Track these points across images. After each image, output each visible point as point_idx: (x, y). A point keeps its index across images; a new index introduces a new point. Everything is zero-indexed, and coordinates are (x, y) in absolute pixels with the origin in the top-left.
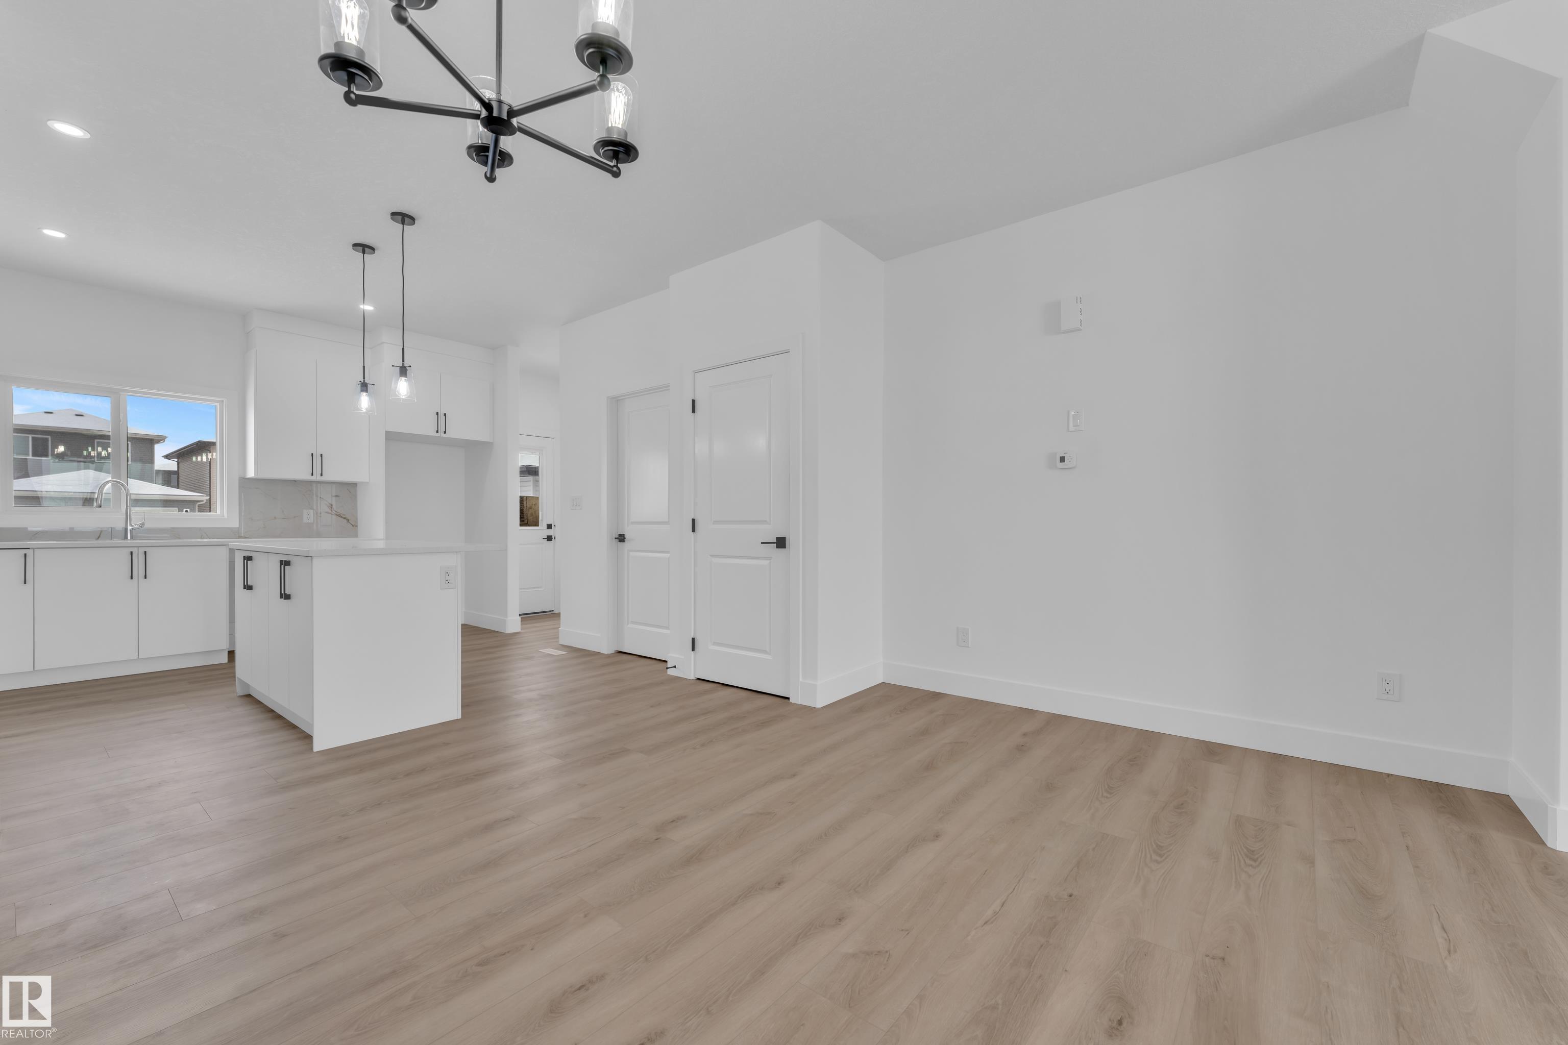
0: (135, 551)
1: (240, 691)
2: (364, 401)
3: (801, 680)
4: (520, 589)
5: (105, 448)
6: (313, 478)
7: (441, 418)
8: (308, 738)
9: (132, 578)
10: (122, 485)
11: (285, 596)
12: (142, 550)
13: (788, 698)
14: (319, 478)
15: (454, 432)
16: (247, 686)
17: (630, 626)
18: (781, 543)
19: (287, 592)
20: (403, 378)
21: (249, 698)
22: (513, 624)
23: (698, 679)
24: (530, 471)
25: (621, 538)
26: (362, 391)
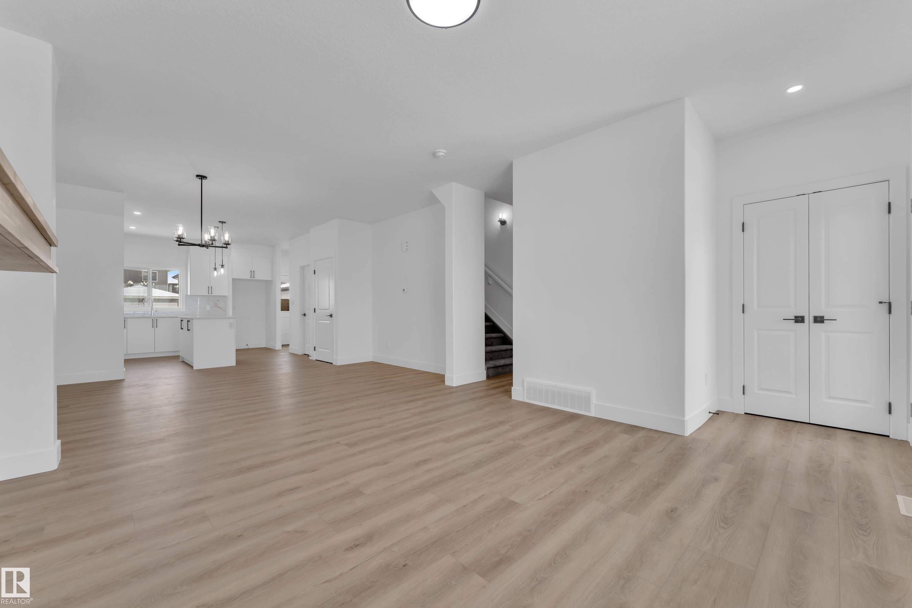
0: (154, 319)
1: (181, 360)
2: (215, 273)
3: (335, 357)
4: (281, 335)
5: (146, 282)
6: (209, 295)
7: (252, 273)
8: (192, 367)
9: (153, 327)
10: (151, 298)
11: (188, 330)
12: (156, 319)
13: (332, 363)
14: (211, 295)
15: (257, 277)
16: (183, 358)
17: (308, 345)
18: (331, 316)
19: (189, 329)
20: (222, 269)
21: (184, 362)
22: (278, 347)
23: (317, 360)
24: (285, 290)
25: (305, 315)
26: (215, 270)
